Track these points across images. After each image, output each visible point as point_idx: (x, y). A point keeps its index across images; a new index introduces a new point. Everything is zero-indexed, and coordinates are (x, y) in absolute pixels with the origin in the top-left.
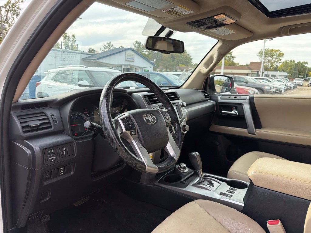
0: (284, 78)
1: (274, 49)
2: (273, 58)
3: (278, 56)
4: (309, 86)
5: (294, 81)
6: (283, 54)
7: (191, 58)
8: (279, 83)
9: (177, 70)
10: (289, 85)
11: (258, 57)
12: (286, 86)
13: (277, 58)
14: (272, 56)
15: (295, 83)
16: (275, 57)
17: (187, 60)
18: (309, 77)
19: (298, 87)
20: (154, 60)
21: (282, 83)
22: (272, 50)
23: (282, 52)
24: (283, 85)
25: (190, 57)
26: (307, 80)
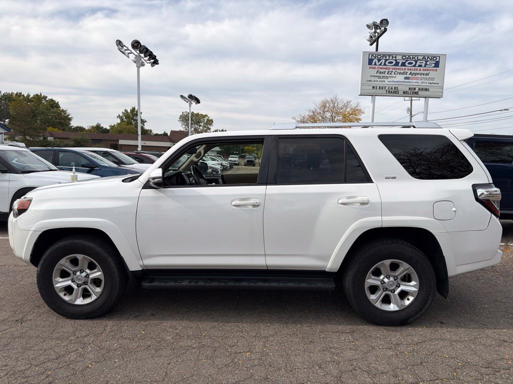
0: (216, 154)
1: (200, 113)
2: (200, 126)
3: (206, 124)
4: (245, 165)
5: (230, 159)
6: (212, 121)
7: (70, 117)
8: (214, 162)
9: (47, 137)
10: (224, 164)
11: (180, 124)
12: (222, 165)
13: (205, 127)
14: (198, 123)
15: (230, 162)
16: (202, 124)
17: (63, 121)
18: (245, 153)
19: (234, 167)
20: (7, 120)
21: (216, 162)
22: (198, 114)
23: (210, 118)
24: (218, 164)
25: (69, 115)
26: (243, 157)
